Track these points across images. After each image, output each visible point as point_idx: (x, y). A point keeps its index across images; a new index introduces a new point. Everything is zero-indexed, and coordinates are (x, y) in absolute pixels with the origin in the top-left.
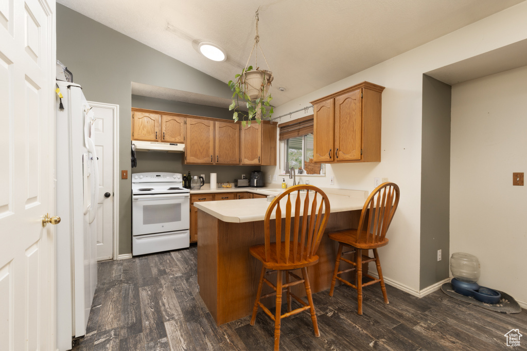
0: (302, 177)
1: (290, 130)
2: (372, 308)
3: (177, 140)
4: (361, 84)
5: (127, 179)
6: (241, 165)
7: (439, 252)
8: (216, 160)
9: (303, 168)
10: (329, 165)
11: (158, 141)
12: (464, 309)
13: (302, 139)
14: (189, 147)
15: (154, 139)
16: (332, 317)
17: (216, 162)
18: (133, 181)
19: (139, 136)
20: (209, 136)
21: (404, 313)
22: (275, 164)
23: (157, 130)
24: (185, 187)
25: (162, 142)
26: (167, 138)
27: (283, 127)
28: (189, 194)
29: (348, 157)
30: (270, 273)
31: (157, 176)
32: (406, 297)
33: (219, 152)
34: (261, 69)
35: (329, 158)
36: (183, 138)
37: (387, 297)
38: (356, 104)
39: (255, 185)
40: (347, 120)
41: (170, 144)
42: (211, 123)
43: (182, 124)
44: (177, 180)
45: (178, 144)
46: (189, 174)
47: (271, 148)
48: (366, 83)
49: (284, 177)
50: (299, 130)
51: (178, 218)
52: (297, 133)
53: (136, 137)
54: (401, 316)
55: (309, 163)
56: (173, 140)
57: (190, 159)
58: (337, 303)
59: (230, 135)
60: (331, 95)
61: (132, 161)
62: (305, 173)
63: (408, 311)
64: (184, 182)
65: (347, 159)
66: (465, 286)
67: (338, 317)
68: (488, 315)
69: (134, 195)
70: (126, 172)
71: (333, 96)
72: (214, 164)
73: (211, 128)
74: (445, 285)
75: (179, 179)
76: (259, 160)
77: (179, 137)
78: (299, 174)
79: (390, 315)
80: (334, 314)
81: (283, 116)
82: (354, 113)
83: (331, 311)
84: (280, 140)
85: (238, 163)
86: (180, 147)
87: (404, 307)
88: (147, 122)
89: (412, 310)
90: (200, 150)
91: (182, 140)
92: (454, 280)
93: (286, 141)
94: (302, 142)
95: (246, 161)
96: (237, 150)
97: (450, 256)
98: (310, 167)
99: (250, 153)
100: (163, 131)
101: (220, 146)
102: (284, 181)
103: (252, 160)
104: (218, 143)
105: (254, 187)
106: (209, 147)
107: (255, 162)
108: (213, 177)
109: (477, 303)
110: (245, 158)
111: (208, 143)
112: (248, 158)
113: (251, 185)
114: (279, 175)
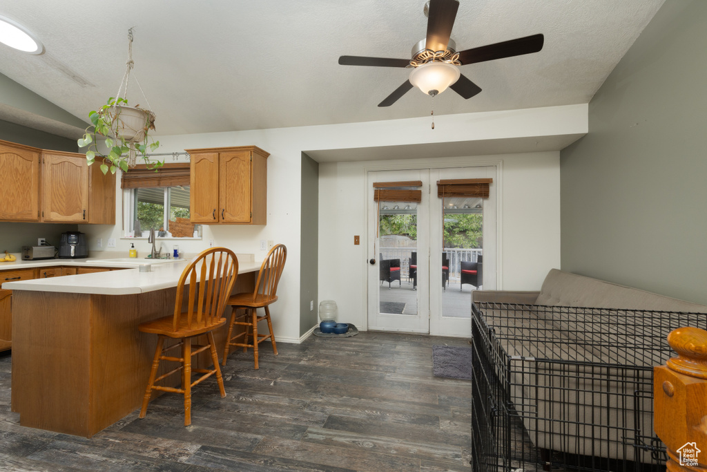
0: (165, 242)
1: (141, 176)
2: (265, 362)
4: (250, 147)
6: (41, 222)
7: (312, 303)
9: (165, 229)
10: (207, 226)
12: (329, 341)
13: (163, 191)
16: (231, 379)
21: (291, 357)
22: (113, 222)
29: (237, 219)
30: (167, 350)
32: (290, 346)
34: (142, 107)
35: (212, 218)
37: (276, 349)
38: (244, 165)
39: (73, 255)
40: (235, 181)
47: (106, 198)
48: (255, 147)
49: (132, 241)
50: (160, 179)
52: (157, 182)
54: (289, 359)
55: (176, 222)
58: (232, 368)
59: (16, 170)
60: (215, 149)
63: (293, 355)
65: (235, 221)
66: (328, 326)
67: (238, 378)
68: (342, 341)
71: (219, 151)
74: (316, 330)
76: (84, 215)
78: (160, 237)
79: (281, 362)
80: (233, 377)
82: (242, 174)
83: (228, 376)
84: (123, 187)
87: (290, 353)
89: (296, 353)
92: (322, 324)
93: (133, 190)
94: (163, 194)
95: (56, 217)
96: (33, 196)
97: (319, 304)
98: (177, 228)
99: (64, 204)
102: (133, 247)
103: (69, 214)
105: (70, 257)
107: (76, 217)
109: (336, 336)
110: (53, 211)
112: (60, 212)
113: (62, 255)
114: (121, 239)
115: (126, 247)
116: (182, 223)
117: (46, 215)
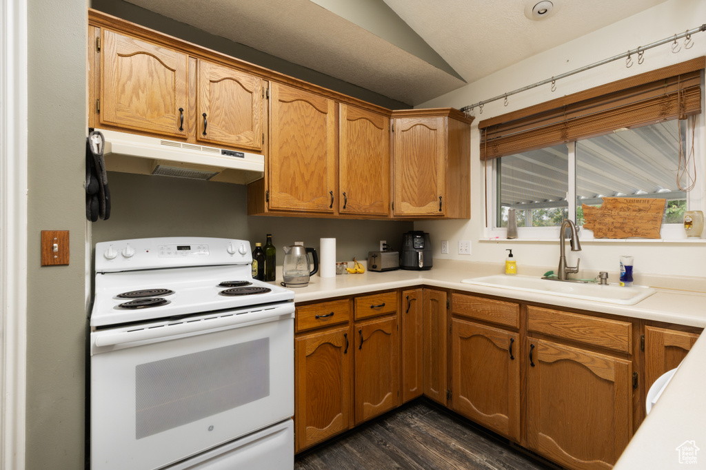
1: (504, 135)
3: (244, 142)
5: (67, 265)
6: (392, 217)
8: (342, 203)
11: (184, 139)
13: (566, 152)
14: (276, 164)
15: (174, 129)
17: (341, 210)
18: (98, 268)
19: (120, 114)
20: (326, 138)
23: (182, 102)
24: (260, 276)
25: (199, 142)
26: (215, 132)
27: (489, 128)
28: (290, 307)
31: (180, 248)
33: (349, 183)
36: (259, 137)
39: (421, 266)
41: (224, 153)
42: (331, 104)
43: (257, 96)
44: (237, 259)
45: (246, 154)
46: (269, 240)
51: (259, 389)
53: (108, 115)
56: (231, 139)
57: (278, 198)
59: (369, 142)
61: (89, 196)
62: (586, 235)
64: (256, 264)
69: (99, 328)
70: (64, 238)
72: (336, 214)
73: (330, 117)
75: (243, 254)
76: (440, 205)
77: (248, 133)
81: (512, 94)
85: (386, 212)
86: (253, 163)
88: (151, 75)
90: (302, 176)
91: (258, 144)
96: (384, 179)
98: (608, 220)
99: (416, 189)
100: (202, 110)
101: (349, 168)
102: (511, 255)
103: (421, 204)
104: (345, 159)
106: (325, 168)
107: (430, 209)
108: (328, 247)
110: (403, 200)
111: (322, 158)
112: (411, 201)
113: (406, 265)
114: (481, 241)
115: (498, 255)
116: (622, 209)
117: (396, 206)
